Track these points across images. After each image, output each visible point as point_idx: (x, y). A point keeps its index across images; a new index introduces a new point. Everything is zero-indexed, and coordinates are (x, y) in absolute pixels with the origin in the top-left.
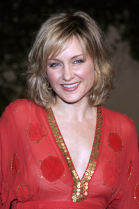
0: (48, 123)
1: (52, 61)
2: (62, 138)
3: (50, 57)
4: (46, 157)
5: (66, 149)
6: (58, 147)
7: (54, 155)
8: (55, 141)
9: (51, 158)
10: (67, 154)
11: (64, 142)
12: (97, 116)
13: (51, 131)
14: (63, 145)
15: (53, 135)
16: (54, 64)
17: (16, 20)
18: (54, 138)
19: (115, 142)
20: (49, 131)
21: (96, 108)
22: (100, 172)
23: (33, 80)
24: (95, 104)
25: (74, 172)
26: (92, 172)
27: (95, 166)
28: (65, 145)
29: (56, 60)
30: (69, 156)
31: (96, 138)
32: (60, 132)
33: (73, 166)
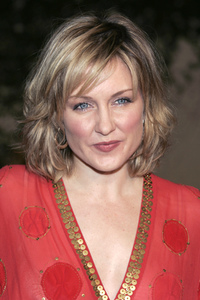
0: (56, 205)
1: (79, 100)
2: (80, 232)
3: (75, 93)
4: (50, 264)
5: (87, 249)
6: (72, 246)
7: (65, 260)
8: (67, 235)
9: (59, 266)
10: (87, 259)
11: (82, 238)
12: (144, 191)
13: (61, 220)
14: (80, 242)
15: (63, 225)
16: (81, 104)
17: (19, 28)
18: (65, 231)
19: (175, 235)
20: (57, 219)
21: (142, 179)
22: (147, 287)
23: (38, 132)
24: (139, 173)
25: (100, 289)
26: (133, 288)
27: (137, 277)
28: (84, 243)
29: (86, 98)
30: (91, 261)
31: (140, 228)
32: (75, 221)
33: (99, 278)
